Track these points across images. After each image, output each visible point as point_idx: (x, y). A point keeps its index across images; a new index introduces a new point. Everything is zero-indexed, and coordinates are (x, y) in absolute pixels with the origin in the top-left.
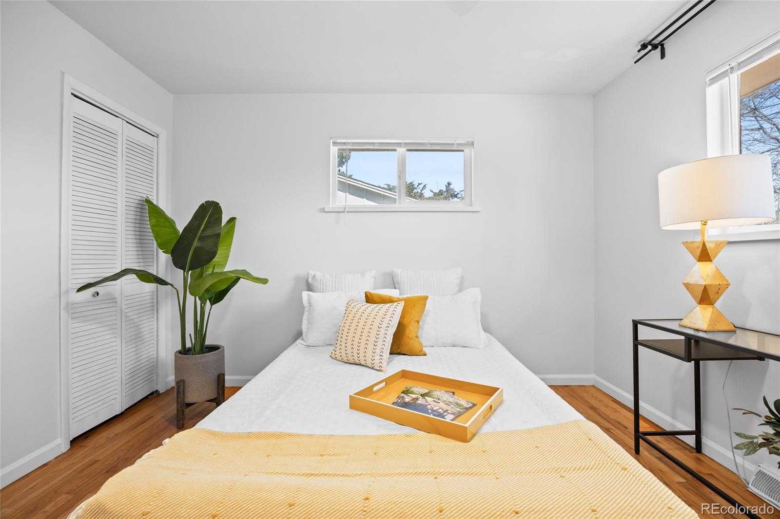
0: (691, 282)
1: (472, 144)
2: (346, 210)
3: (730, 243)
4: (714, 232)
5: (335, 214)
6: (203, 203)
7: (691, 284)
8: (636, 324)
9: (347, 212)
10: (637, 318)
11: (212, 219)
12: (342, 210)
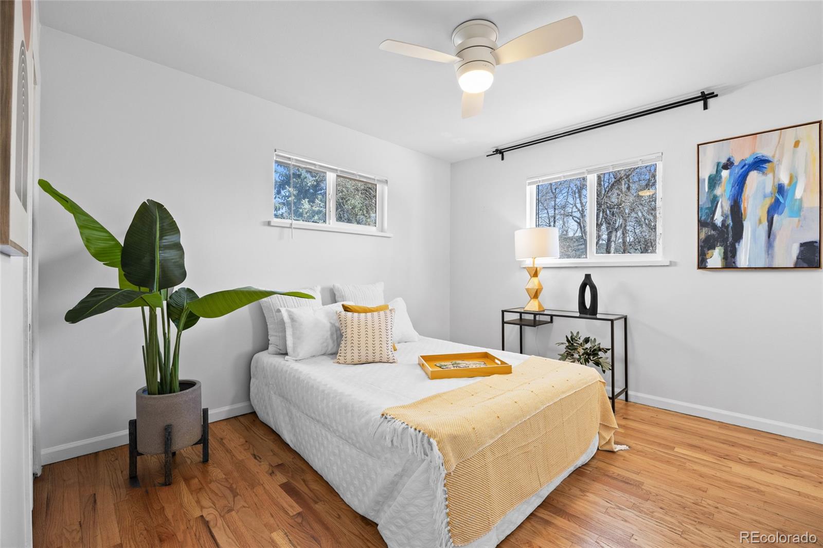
0: (530, 287)
1: (386, 182)
2: (293, 226)
3: (544, 268)
4: (540, 262)
5: (278, 229)
6: (144, 202)
7: (530, 289)
8: (503, 312)
9: (294, 228)
10: (503, 309)
11: (164, 224)
12: (289, 226)
